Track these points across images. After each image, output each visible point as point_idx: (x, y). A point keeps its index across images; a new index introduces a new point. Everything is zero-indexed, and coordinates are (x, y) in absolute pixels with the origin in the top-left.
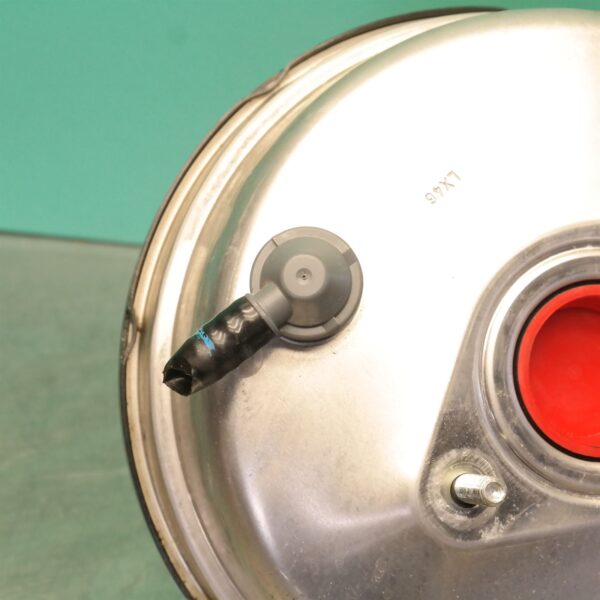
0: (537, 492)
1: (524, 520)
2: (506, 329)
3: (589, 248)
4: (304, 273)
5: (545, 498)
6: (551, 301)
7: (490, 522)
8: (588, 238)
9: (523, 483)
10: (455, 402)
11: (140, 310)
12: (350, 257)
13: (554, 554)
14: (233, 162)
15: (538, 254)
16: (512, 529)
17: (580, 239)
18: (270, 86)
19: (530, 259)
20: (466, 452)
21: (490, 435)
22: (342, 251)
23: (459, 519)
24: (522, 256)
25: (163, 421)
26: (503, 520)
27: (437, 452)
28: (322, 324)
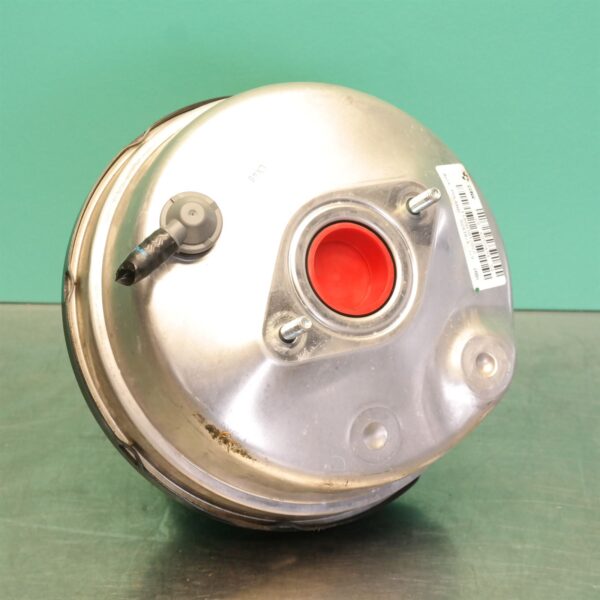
0: (325, 334)
1: (320, 349)
2: (300, 246)
3: (339, 203)
4: (192, 212)
5: (329, 337)
6: (323, 232)
7: (301, 351)
8: (338, 197)
9: (318, 330)
10: (277, 286)
11: (74, 271)
12: (214, 206)
13: (337, 368)
14: (128, 177)
15: (313, 206)
16: (314, 354)
17: (334, 198)
18: (140, 140)
19: (309, 209)
20: (285, 313)
21: (297, 303)
22: (210, 202)
23: (285, 349)
24: (305, 207)
25: (100, 327)
26: (308, 349)
27: (269, 314)
28: (203, 242)
